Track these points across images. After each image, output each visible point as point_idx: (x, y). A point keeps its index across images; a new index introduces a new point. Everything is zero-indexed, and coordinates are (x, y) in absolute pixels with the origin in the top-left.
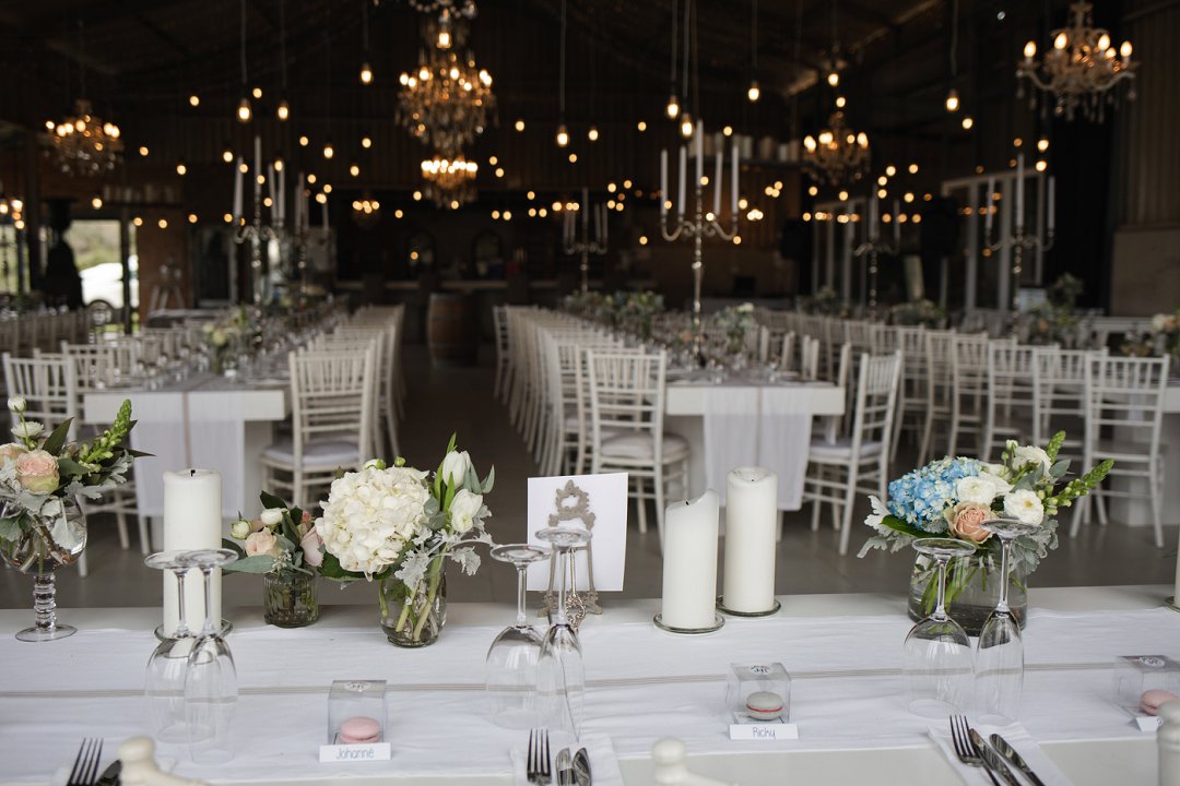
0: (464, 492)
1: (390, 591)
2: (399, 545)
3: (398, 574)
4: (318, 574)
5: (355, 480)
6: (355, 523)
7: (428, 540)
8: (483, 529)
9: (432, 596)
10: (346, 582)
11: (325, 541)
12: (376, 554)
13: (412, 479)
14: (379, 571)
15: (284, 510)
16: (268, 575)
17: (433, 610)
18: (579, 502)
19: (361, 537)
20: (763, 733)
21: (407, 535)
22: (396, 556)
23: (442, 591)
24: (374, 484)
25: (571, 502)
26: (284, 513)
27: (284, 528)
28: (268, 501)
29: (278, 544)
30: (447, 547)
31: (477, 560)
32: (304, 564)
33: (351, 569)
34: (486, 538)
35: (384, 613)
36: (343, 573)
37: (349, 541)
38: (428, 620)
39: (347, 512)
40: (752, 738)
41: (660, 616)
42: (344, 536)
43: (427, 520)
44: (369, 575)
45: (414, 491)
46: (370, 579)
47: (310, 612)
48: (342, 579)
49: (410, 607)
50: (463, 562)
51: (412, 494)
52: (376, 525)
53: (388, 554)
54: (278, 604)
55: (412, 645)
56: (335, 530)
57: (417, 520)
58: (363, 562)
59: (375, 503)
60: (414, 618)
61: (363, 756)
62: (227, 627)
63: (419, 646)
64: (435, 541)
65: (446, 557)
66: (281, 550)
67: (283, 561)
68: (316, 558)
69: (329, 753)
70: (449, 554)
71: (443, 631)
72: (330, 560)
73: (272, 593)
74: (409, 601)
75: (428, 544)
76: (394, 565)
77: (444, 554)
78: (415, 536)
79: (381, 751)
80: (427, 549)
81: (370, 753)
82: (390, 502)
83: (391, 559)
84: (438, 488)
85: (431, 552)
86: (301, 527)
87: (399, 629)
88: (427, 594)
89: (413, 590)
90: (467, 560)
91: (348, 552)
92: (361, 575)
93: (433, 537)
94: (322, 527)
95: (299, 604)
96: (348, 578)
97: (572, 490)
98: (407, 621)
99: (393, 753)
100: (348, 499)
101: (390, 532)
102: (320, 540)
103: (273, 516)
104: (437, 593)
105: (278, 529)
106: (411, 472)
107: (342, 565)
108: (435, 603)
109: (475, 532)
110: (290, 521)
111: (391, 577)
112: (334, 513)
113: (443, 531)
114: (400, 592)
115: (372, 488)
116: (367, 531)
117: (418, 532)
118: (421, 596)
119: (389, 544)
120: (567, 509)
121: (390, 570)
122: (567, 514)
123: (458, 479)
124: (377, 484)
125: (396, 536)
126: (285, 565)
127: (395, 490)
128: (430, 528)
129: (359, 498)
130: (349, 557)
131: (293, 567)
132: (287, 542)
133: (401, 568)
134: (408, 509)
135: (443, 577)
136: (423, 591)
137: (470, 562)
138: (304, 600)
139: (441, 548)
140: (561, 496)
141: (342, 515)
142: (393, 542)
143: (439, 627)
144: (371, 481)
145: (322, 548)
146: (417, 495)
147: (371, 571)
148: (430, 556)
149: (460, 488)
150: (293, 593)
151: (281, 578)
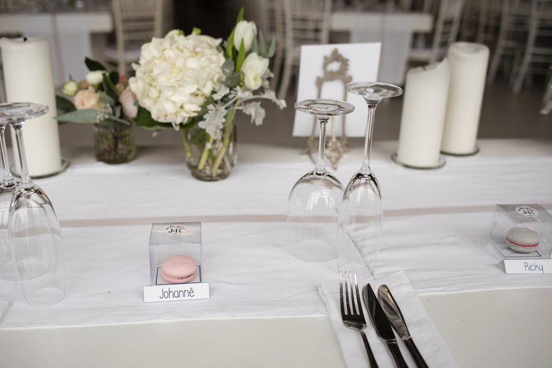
0: (254, 56)
1: (193, 137)
2: (201, 100)
3: (201, 125)
4: (134, 124)
5: (161, 44)
6: (163, 81)
7: (226, 96)
8: (268, 87)
9: (227, 141)
10: (158, 130)
11: (139, 97)
12: (182, 107)
13: (209, 45)
14: (185, 121)
15: (104, 72)
16: (96, 124)
17: (227, 153)
18: (342, 66)
19: (169, 93)
20: (533, 268)
21: (207, 91)
22: (199, 109)
23: (234, 138)
24: (177, 47)
25: (335, 66)
26: (104, 75)
27: (105, 87)
28: (92, 65)
29: (101, 100)
30: (238, 102)
31: (262, 112)
32: (123, 115)
33: (162, 120)
34: (270, 95)
35: (189, 155)
36: (153, 123)
37: (159, 97)
38: (223, 160)
39: (156, 71)
40: (525, 272)
41: (396, 155)
42: (154, 93)
43: (224, 78)
44: (176, 125)
45: (211, 54)
46: (177, 128)
47: (130, 152)
48: (154, 128)
49: (210, 151)
50: (253, 114)
51: (210, 57)
52: (181, 83)
53: (193, 108)
54: (105, 145)
55: (210, 179)
56: (147, 87)
57: (216, 78)
58: (171, 114)
59: (179, 63)
60: (212, 158)
61: (184, 296)
62: (66, 164)
63: (216, 180)
64: (231, 96)
65: (237, 110)
66: (103, 105)
67: (105, 113)
68: (132, 111)
69: (153, 293)
70: (240, 108)
71: (235, 168)
72: (143, 113)
73: (100, 138)
74: (209, 146)
75: (224, 99)
76: (197, 117)
77: (236, 107)
78: (214, 92)
79: (201, 290)
80: (223, 103)
81: (191, 292)
82: (193, 63)
83: (194, 112)
84: (230, 52)
85: (227, 105)
86: (119, 86)
87: (201, 167)
88: (223, 140)
89: (213, 137)
90: (256, 112)
91: (158, 106)
92: (169, 125)
93: (230, 94)
94: (135, 85)
95: (120, 146)
96: (159, 127)
97: (336, 57)
98: (207, 161)
99: (211, 290)
100: (156, 61)
101: (193, 89)
102: (134, 96)
103: (95, 77)
104: (230, 140)
105: (100, 88)
106: (207, 39)
107: (154, 116)
108: (228, 147)
109: (262, 90)
110: (110, 82)
111: (195, 127)
112: (145, 73)
113: (238, 88)
114: (201, 138)
115: (176, 51)
116: (173, 88)
117: (217, 88)
118: (218, 142)
119: (193, 99)
120: (331, 72)
121: (194, 121)
122: (330, 76)
123: (248, 44)
124: (181, 47)
125: (198, 92)
126: (107, 117)
127: (196, 53)
128: (227, 86)
129: (165, 59)
130: (159, 110)
131: (113, 118)
132: (108, 98)
133: (204, 120)
134: (207, 69)
135: (235, 127)
136: (219, 138)
137: (257, 114)
138: (124, 143)
139: (235, 102)
140: (327, 61)
141: (152, 74)
142: (196, 97)
143: (232, 165)
144: (174, 46)
145: (136, 103)
146: (214, 58)
147: (179, 121)
148: (226, 108)
149: (250, 52)
150: (116, 138)
151: (106, 127)
